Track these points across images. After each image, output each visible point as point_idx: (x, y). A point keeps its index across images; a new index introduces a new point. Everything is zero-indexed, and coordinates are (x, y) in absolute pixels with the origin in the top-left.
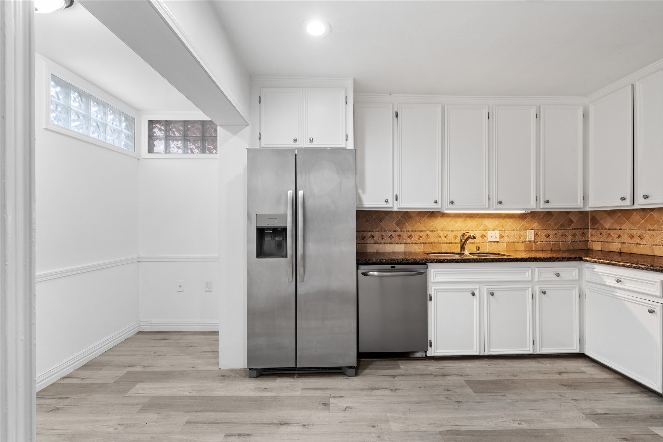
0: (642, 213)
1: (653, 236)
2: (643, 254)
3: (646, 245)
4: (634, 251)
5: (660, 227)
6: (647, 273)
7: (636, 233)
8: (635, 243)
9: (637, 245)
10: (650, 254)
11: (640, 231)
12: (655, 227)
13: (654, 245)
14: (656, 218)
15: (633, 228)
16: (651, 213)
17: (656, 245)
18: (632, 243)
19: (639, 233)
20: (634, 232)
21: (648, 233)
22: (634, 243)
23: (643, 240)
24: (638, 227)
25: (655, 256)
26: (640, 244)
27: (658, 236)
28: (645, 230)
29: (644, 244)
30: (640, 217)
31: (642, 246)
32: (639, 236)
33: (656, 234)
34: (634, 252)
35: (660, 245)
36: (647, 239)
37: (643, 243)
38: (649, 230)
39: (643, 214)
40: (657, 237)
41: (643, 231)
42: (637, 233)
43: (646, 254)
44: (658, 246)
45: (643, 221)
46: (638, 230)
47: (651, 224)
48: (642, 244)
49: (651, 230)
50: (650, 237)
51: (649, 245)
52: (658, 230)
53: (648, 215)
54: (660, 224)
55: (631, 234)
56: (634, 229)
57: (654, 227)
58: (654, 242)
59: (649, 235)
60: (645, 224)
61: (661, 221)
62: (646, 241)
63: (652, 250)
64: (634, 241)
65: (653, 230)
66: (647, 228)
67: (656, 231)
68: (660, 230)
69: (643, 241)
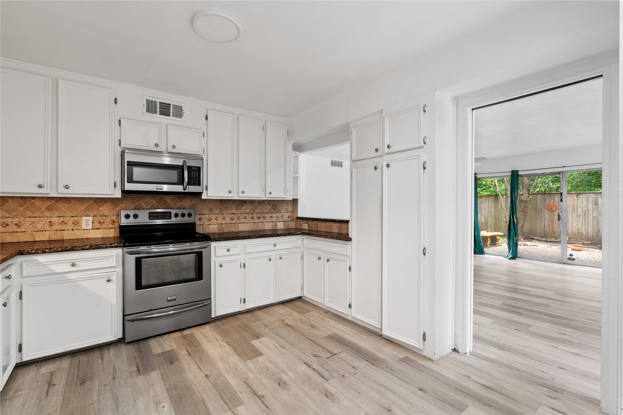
0: (20, 201)
1: (34, 222)
2: (21, 241)
3: (24, 232)
4: (8, 240)
5: (42, 214)
6: (101, 251)
7: (11, 221)
8: (10, 231)
9: (13, 233)
10: (30, 241)
11: (17, 219)
12: (37, 214)
13: (35, 231)
14: (38, 206)
15: (8, 215)
16: (32, 201)
17: (38, 231)
18: (6, 232)
19: (16, 221)
20: (9, 221)
21: (28, 220)
22: (8, 232)
23: (21, 227)
24: (15, 215)
25: (35, 241)
26: (17, 232)
27: (40, 222)
28: (24, 217)
29: (22, 232)
30: (17, 204)
31: (19, 233)
32: (16, 224)
33: (38, 220)
34: (8, 242)
35: (43, 231)
36: (27, 225)
37: (21, 230)
38: (30, 217)
39: (22, 201)
40: (38, 223)
41: (21, 219)
42: (13, 220)
43: (25, 241)
44: (40, 231)
45: (22, 208)
46: (14, 218)
47: (32, 212)
48: (19, 232)
49: (32, 217)
50: (30, 224)
51: (29, 232)
52: (39, 217)
53: (29, 203)
54: (43, 212)
55: (4, 222)
56: (8, 217)
57: (35, 214)
58: (35, 228)
59: (29, 223)
60: (25, 211)
61: (43, 209)
62: (24, 229)
63: (33, 236)
64: (8, 230)
65: (35, 217)
66: (27, 215)
67: (37, 217)
68: (42, 217)
69: (21, 229)
